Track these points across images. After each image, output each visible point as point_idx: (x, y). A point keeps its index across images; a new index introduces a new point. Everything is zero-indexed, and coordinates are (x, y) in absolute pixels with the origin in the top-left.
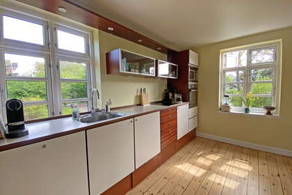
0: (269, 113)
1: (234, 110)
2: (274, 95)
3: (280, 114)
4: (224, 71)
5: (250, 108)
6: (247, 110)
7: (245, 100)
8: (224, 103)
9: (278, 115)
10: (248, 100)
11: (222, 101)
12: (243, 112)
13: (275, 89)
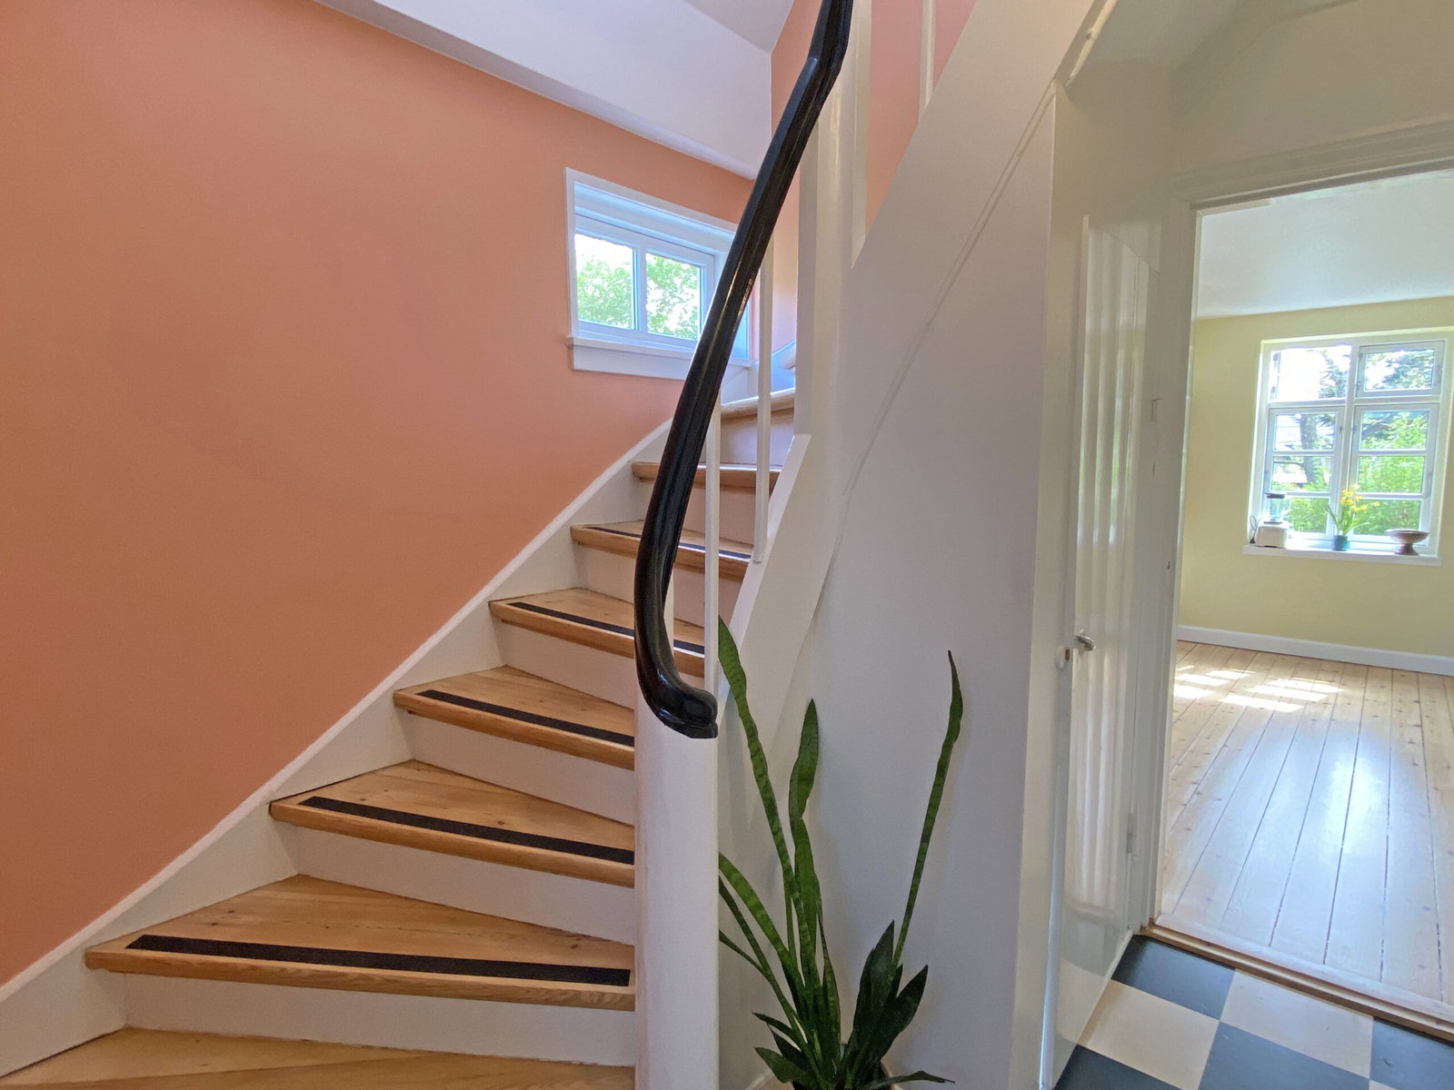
0: (1408, 550)
1: (1298, 541)
2: (1428, 494)
3: (1440, 553)
4: (1272, 413)
5: (1350, 535)
6: (1340, 542)
7: (1336, 510)
8: (1264, 517)
9: (1435, 556)
10: (1345, 509)
11: (1259, 514)
12: (1330, 550)
13: (1430, 475)
